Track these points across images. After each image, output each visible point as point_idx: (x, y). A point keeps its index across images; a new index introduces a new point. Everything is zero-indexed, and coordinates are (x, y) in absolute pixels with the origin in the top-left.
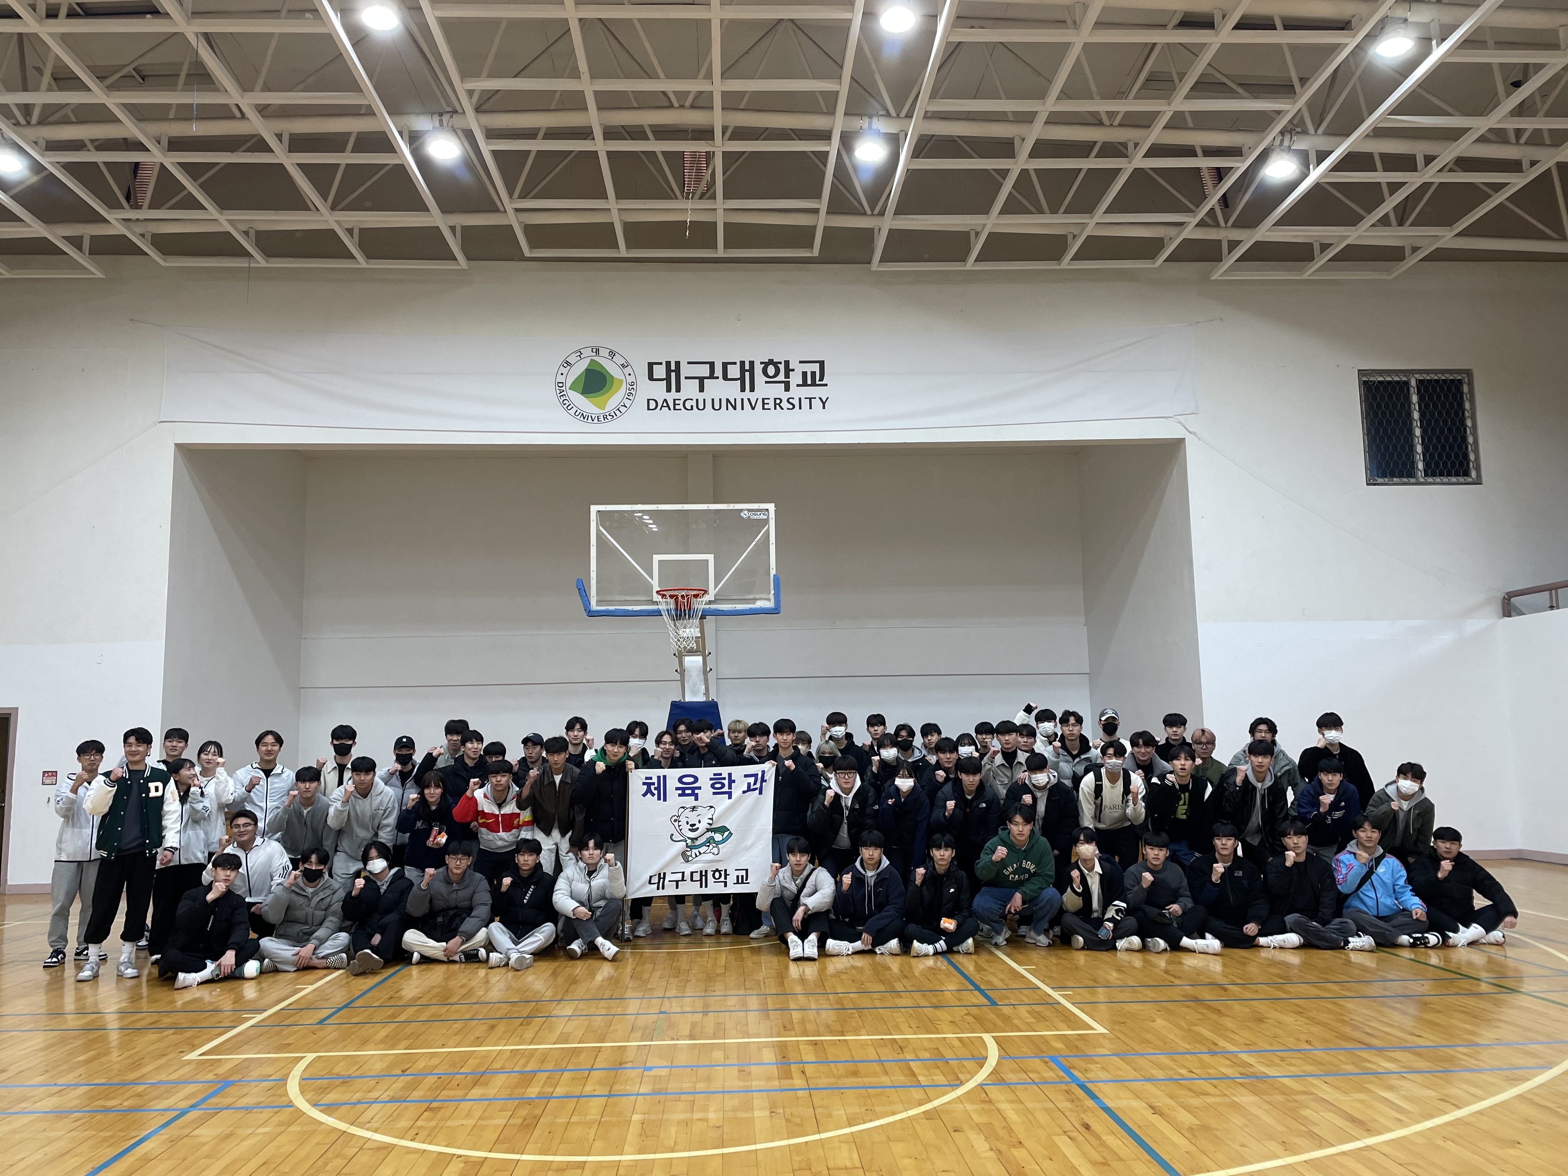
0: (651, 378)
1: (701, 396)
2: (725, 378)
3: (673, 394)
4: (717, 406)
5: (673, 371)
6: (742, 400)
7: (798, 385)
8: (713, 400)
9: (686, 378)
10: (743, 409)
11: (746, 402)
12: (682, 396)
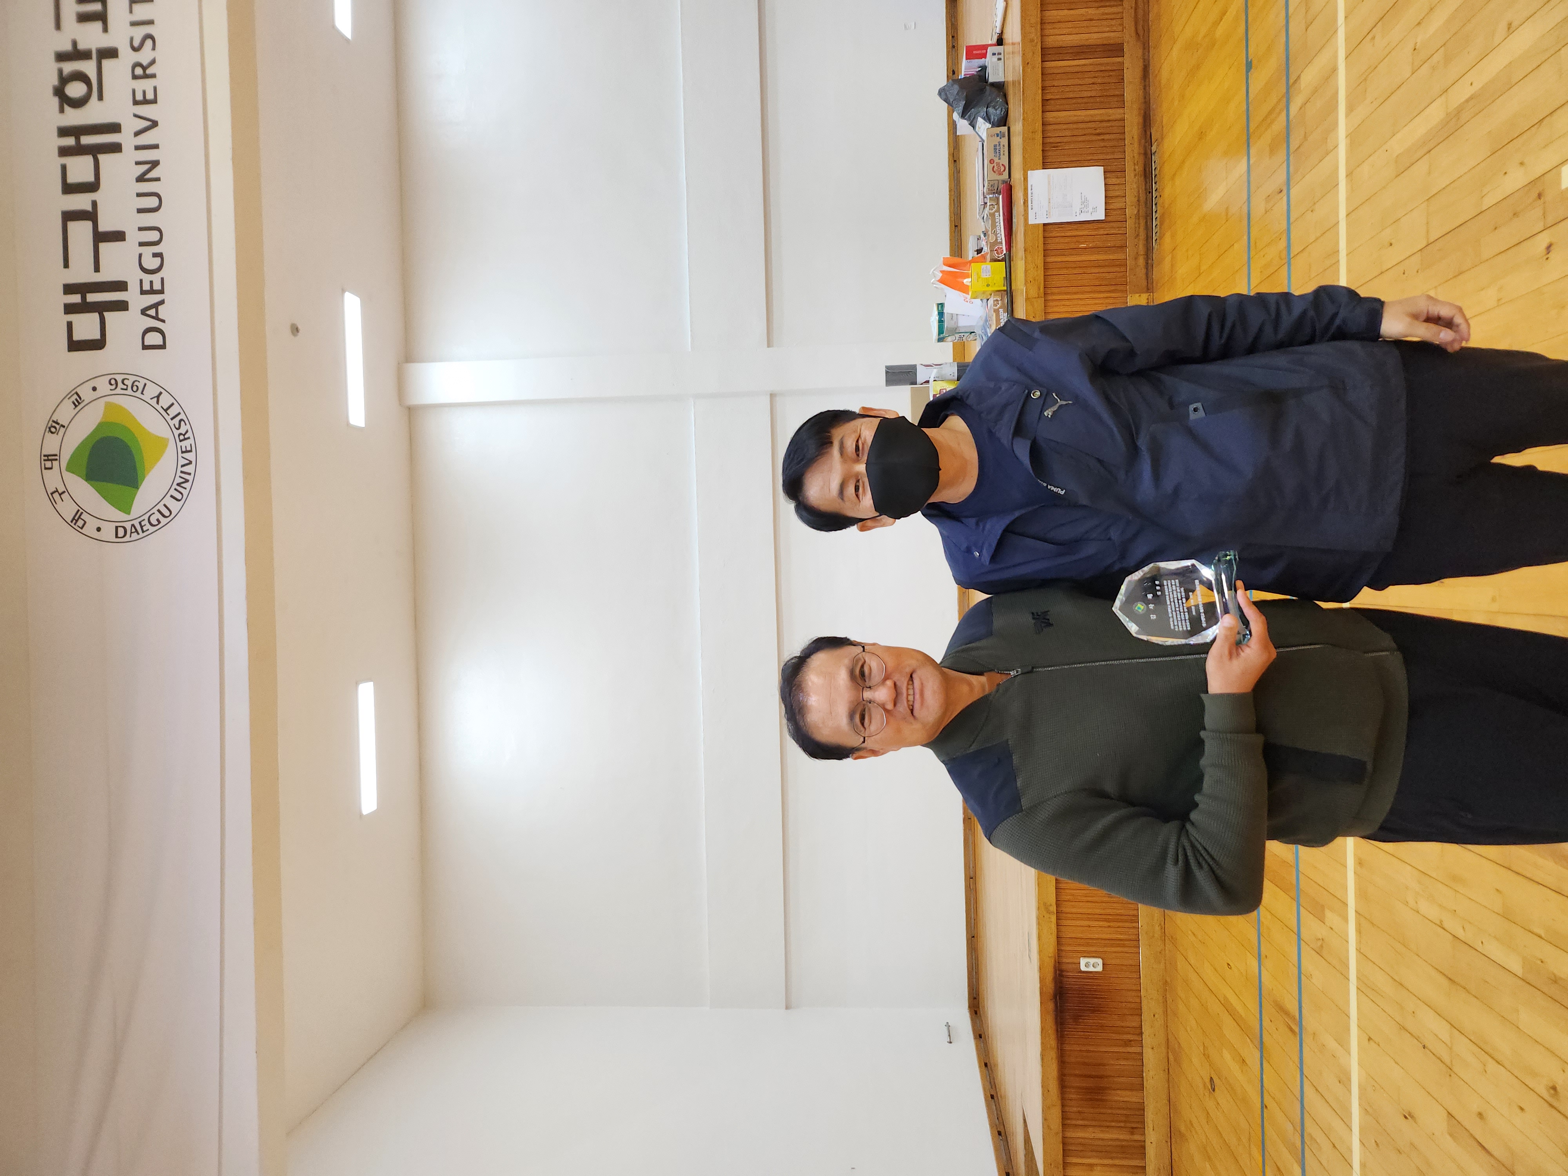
0: (98, 344)
1: (134, 237)
2: (92, 187)
3: (132, 296)
4: (153, 202)
5: (84, 298)
6: (138, 148)
7: (105, 30)
8: (140, 211)
9: (97, 269)
10: (156, 147)
11: (144, 139)
12: (133, 277)
